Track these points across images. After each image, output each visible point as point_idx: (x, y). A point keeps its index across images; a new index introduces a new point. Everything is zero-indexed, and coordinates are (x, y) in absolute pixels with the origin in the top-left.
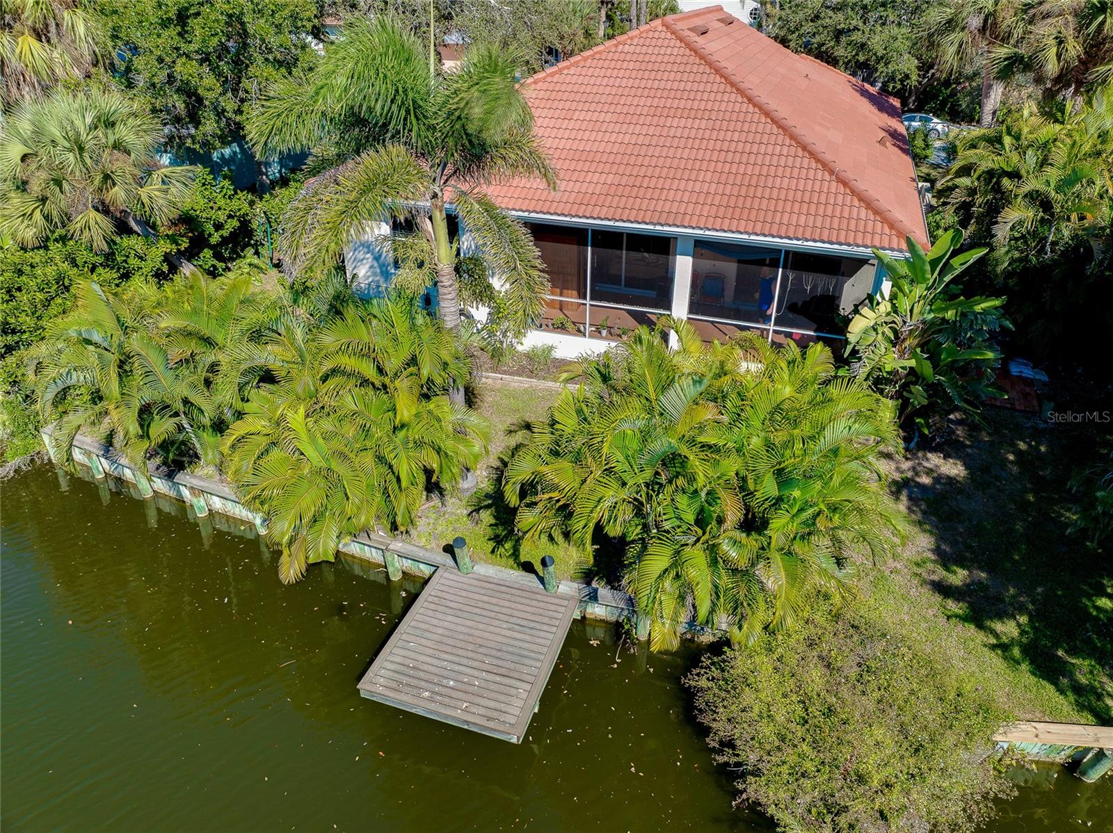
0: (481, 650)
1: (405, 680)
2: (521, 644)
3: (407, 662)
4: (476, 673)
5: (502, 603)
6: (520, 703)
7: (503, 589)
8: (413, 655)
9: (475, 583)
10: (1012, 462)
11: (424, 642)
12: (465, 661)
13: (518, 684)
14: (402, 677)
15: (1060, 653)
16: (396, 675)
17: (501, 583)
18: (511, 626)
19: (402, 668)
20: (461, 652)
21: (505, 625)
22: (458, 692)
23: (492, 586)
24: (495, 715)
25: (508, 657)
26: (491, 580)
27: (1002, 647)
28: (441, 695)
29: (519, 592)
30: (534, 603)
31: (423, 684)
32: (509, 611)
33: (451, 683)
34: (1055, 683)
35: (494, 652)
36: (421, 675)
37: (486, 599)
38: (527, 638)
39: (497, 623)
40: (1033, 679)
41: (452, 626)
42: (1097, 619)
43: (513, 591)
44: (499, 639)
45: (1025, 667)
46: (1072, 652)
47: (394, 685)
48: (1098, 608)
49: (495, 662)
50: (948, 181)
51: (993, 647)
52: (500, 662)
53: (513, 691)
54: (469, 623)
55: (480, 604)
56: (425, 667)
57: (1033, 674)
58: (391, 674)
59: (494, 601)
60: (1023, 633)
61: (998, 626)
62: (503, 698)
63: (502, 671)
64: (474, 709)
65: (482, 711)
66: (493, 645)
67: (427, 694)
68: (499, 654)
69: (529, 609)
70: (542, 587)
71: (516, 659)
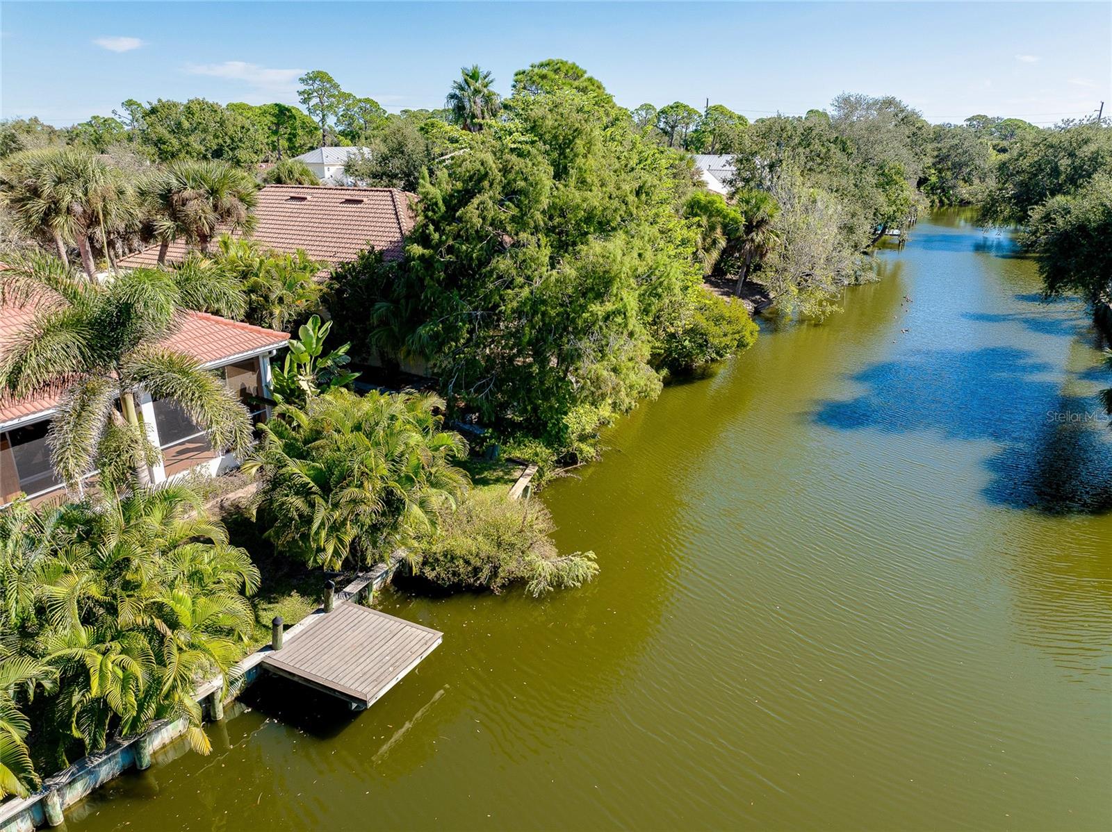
0: (365, 645)
1: (374, 677)
2: (370, 628)
3: (356, 677)
4: (385, 647)
5: (326, 633)
6: (419, 631)
7: (311, 632)
8: (351, 675)
11: (340, 670)
12: (372, 652)
13: (404, 631)
14: (369, 680)
15: (477, 477)
16: (366, 682)
17: (305, 632)
18: (350, 631)
19: (362, 679)
21: (349, 633)
22: (397, 655)
23: (305, 637)
24: (423, 641)
25: (379, 633)
26: (300, 635)
28: (396, 662)
29: (322, 624)
30: (337, 618)
31: (382, 670)
32: (337, 630)
33: (387, 658)
35: (371, 639)
36: (372, 671)
37: (316, 640)
38: (367, 624)
39: (344, 636)
40: (486, 488)
41: (334, 657)
43: (320, 625)
44: (360, 636)
49: (379, 639)
52: (381, 637)
53: (408, 634)
54: (335, 649)
55: (320, 642)
56: (366, 669)
58: (364, 684)
59: (321, 636)
62: (411, 638)
63: (389, 637)
64: (413, 650)
65: (417, 647)
66: (364, 639)
67: (391, 669)
68: (374, 637)
69: (340, 622)
70: (322, 614)
71: (382, 630)
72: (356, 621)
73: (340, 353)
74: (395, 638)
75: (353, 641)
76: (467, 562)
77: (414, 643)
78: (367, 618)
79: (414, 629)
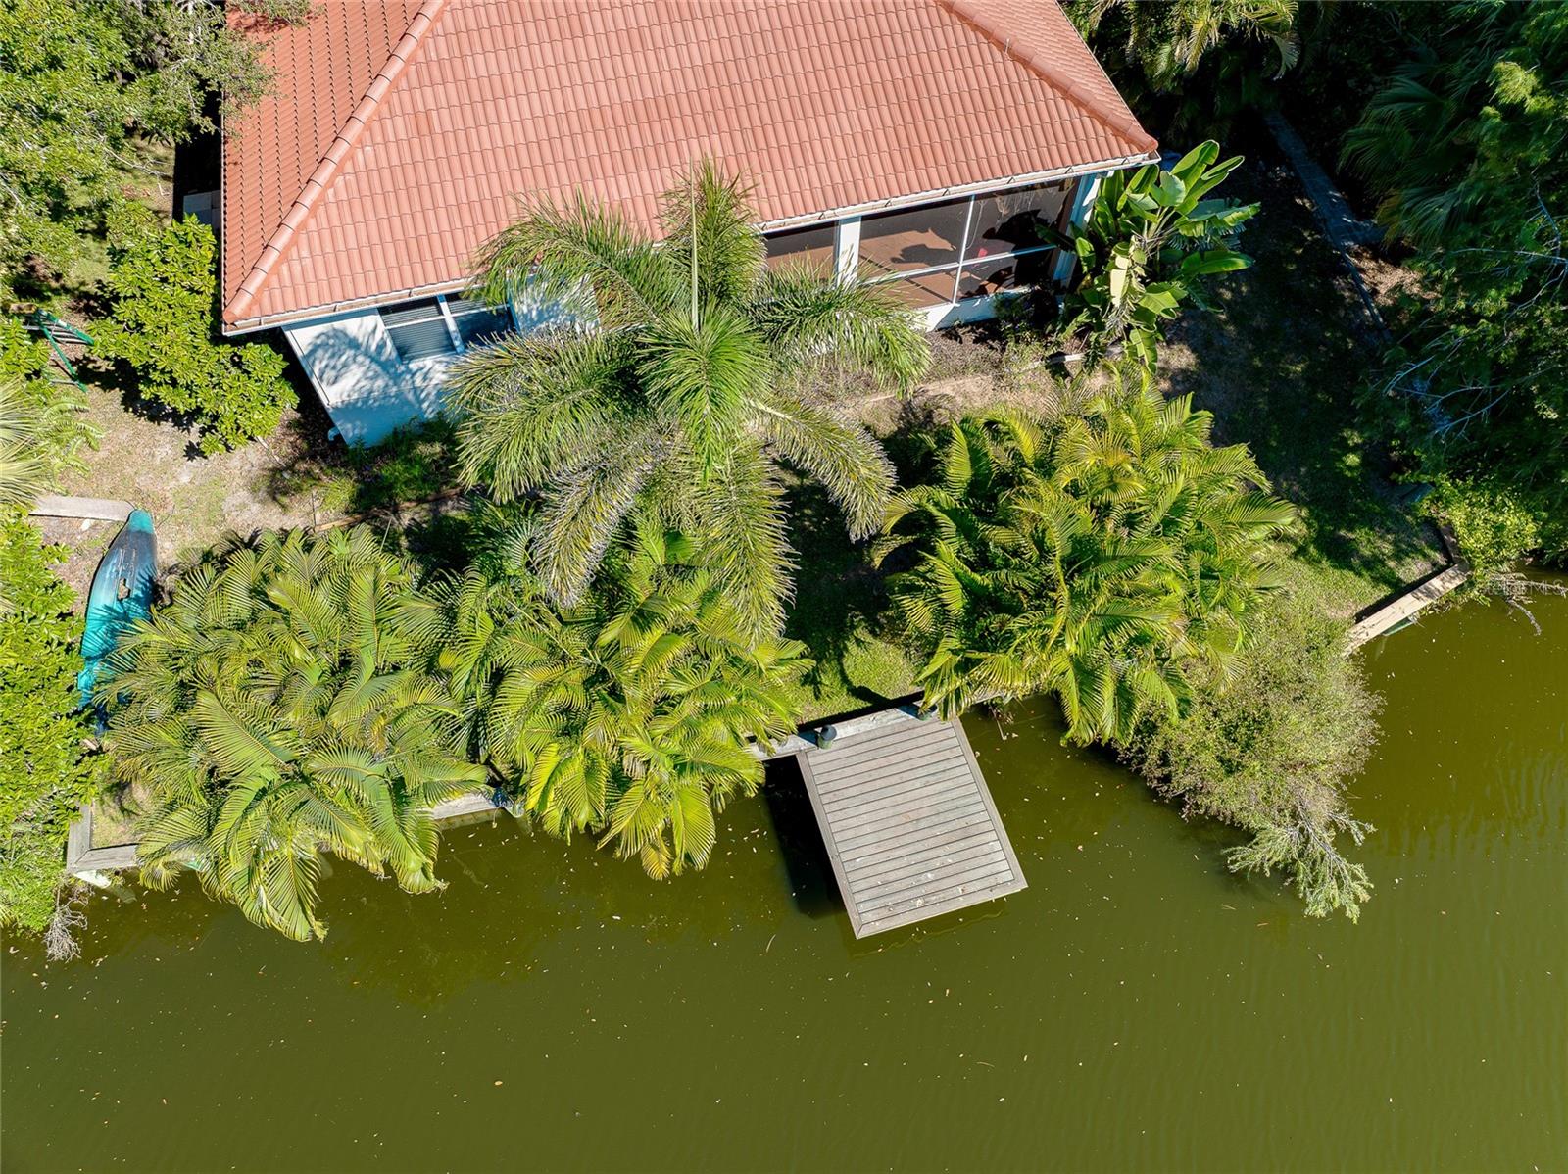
0: (923, 824)
1: (889, 900)
2: (949, 795)
3: (873, 881)
4: (940, 851)
5: (895, 759)
6: (1001, 856)
7: (879, 742)
8: (868, 872)
9: (848, 752)
11: (866, 850)
12: (919, 846)
13: (983, 838)
14: (882, 900)
15: (1342, 533)
16: (877, 902)
17: (871, 736)
18: (924, 780)
19: (875, 892)
20: (907, 839)
21: (918, 784)
22: (944, 881)
23: (866, 746)
24: (991, 881)
25: (950, 816)
26: (859, 739)
27: (1302, 551)
28: (933, 894)
29: (897, 738)
30: (921, 741)
31: (907, 894)
32: (908, 766)
33: (929, 875)
34: (1351, 569)
35: (936, 820)
36: (896, 886)
37: (873, 765)
38: (949, 784)
39: (910, 785)
40: (1337, 573)
41: (874, 817)
42: (1352, 480)
43: (890, 739)
44: (927, 802)
45: (1325, 563)
46: (1351, 530)
47: (885, 913)
48: (1350, 468)
49: (944, 828)
51: (1295, 556)
52: (950, 827)
53: (986, 848)
54: (885, 803)
55: (875, 775)
56: (892, 876)
57: (1334, 567)
58: (871, 904)
59: (883, 762)
60: (1310, 526)
62: (984, 861)
63: (959, 834)
64: (970, 888)
65: (978, 885)
66: (926, 812)
67: (920, 901)
68: (941, 818)
69: (921, 751)
70: (912, 717)
71: (958, 813)
72: (941, 767)
74: (963, 844)
75: (912, 806)
76: (1164, 759)
77: (981, 872)
78: (958, 772)
79: (997, 846)
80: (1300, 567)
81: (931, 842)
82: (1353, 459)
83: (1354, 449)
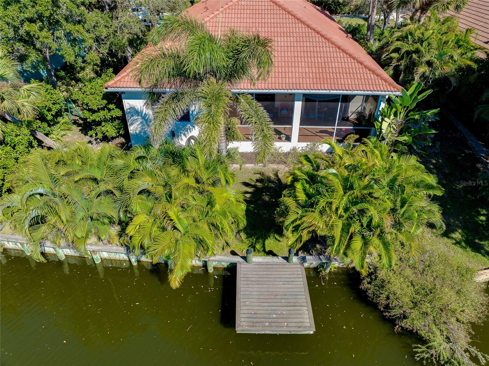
0: (277, 297)
1: (255, 320)
2: (292, 290)
3: (250, 312)
4: (282, 308)
5: (273, 273)
6: (307, 316)
7: (270, 266)
8: (251, 308)
9: (257, 266)
10: (433, 169)
11: (252, 300)
12: (274, 304)
13: (301, 308)
14: (252, 319)
15: (477, 241)
16: (249, 319)
17: (268, 264)
18: (283, 282)
19: (250, 315)
20: (270, 301)
21: (281, 283)
22: (280, 319)
23: (264, 266)
24: (300, 324)
25: (290, 297)
26: (263, 263)
27: (458, 243)
28: (274, 323)
29: (277, 266)
30: (286, 270)
31: (263, 320)
32: (278, 276)
33: (274, 316)
34: (480, 253)
35: (283, 297)
36: (260, 316)
37: (265, 273)
38: (293, 286)
39: (277, 283)
40: (473, 253)
41: (259, 290)
42: (482, 225)
43: (275, 266)
44: (282, 290)
45: (468, 249)
46: (480, 240)
47: (251, 324)
48: (481, 221)
49: (286, 301)
50: (387, 55)
51: (455, 244)
52: (289, 301)
53: (301, 312)
54: (265, 286)
55: (265, 276)
56: (259, 312)
57: (473, 251)
58: (247, 319)
59: (269, 273)
60: (462, 236)
61: (453, 236)
62: (299, 316)
63: (292, 304)
64: (290, 325)
65: (294, 325)
66: (281, 293)
67: (267, 324)
68: (286, 297)
69: (286, 273)
70: (285, 261)
71: (294, 297)
72: (292, 280)
73: (428, 114)
74: (292, 308)
75: (276, 290)
76: (388, 298)
77: (296, 320)
78: (298, 283)
79: (307, 312)
80: (457, 248)
81: (279, 304)
82: (483, 218)
83: (484, 215)
